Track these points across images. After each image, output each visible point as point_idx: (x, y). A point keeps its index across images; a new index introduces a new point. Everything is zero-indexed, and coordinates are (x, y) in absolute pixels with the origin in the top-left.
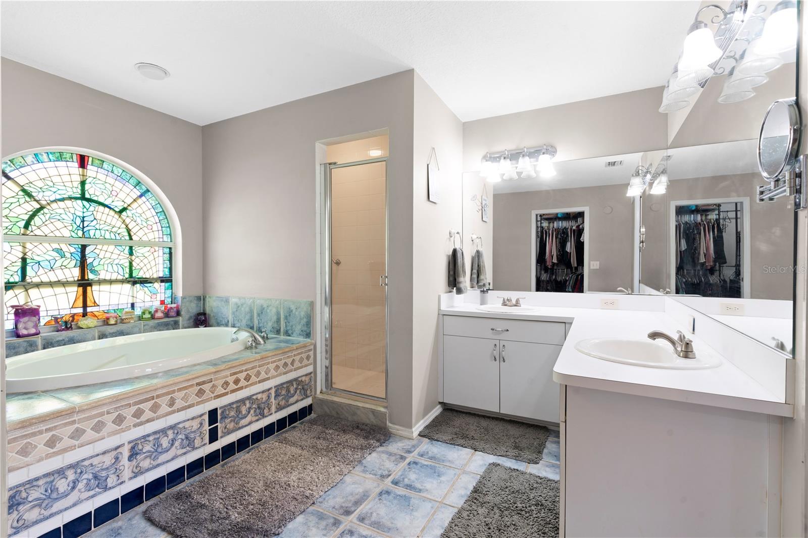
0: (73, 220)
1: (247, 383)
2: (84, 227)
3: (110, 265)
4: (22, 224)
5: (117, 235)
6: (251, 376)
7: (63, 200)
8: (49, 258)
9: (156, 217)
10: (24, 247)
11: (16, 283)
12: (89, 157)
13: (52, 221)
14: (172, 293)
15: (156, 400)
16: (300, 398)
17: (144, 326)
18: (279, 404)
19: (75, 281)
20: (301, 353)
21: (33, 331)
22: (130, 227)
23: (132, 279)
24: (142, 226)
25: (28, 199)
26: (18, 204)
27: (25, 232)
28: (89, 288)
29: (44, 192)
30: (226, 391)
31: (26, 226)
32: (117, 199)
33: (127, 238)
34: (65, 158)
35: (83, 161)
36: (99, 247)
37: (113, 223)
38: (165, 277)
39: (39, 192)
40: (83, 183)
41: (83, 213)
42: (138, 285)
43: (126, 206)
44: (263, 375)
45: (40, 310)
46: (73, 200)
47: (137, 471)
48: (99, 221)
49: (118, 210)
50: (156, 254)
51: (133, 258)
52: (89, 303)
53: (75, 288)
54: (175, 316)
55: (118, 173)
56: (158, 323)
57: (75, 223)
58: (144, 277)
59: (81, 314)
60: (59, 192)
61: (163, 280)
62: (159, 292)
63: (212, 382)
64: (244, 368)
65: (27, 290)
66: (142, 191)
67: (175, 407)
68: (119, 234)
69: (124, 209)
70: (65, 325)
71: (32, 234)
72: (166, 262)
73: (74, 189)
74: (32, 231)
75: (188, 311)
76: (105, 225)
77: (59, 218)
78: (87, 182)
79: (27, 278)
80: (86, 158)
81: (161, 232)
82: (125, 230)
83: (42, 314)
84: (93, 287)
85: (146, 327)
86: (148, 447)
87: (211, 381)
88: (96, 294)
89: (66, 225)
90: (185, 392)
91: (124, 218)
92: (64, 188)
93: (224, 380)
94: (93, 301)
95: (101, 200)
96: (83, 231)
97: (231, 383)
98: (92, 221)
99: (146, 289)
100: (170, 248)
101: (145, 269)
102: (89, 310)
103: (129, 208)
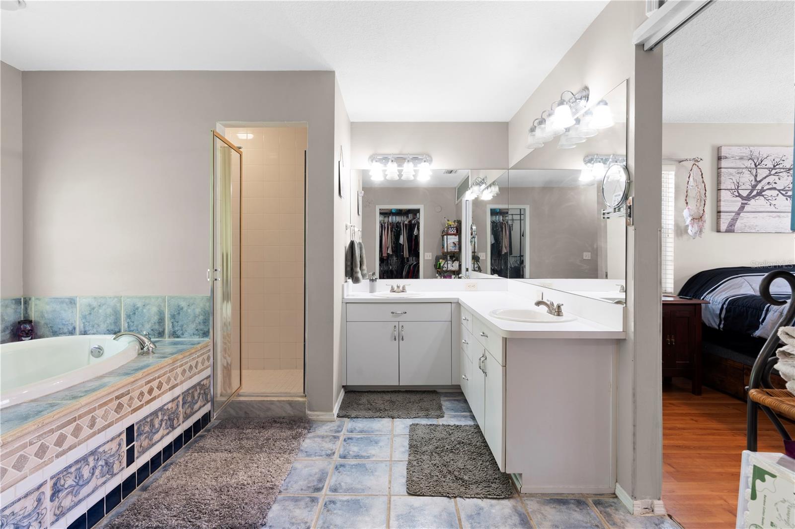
1: (160, 392)
6: (163, 384)
15: (78, 422)
16: (202, 405)
18: (185, 413)
20: (203, 354)
30: (142, 403)
44: (173, 382)
47: (58, 513)
64: (157, 375)
67: (96, 428)
75: (3, 320)
86: (70, 482)
87: (129, 392)
90: (105, 408)
93: (140, 390)
97: (146, 394)
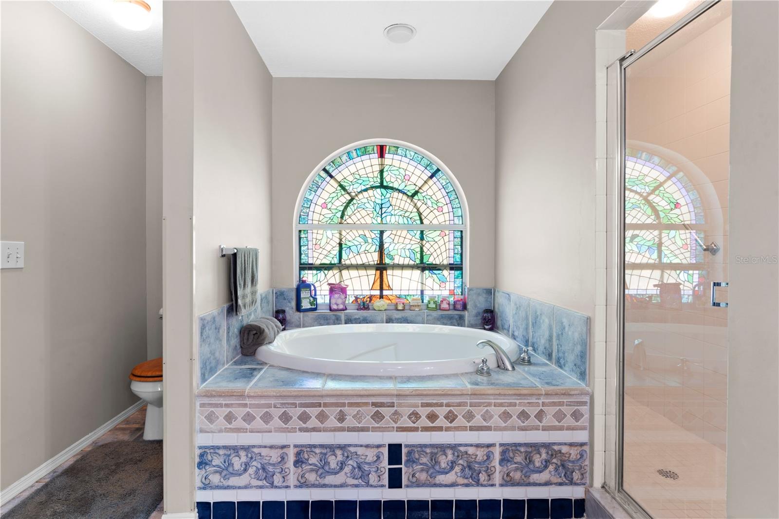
0: (373, 208)
1: (450, 425)
2: (382, 214)
3: (403, 250)
4: (339, 214)
5: (409, 219)
6: (457, 416)
7: (366, 190)
8: (356, 243)
9: (447, 198)
10: (341, 234)
11: (335, 264)
12: (386, 146)
13: (359, 210)
14: (462, 282)
15: (324, 409)
17: (427, 316)
18: (508, 475)
19: (375, 265)
20: (561, 404)
21: (341, 307)
22: (421, 210)
23: (422, 265)
24: (432, 209)
25: (343, 192)
26: (337, 198)
27: (341, 221)
28: (384, 272)
29: (353, 185)
30: (415, 425)
31: (342, 217)
32: (409, 183)
33: (419, 222)
34: (369, 151)
35: (381, 151)
36: (394, 232)
37: (406, 208)
38: (456, 264)
39: (350, 185)
40: (382, 172)
41: (382, 200)
42: (427, 272)
43: (417, 189)
44: (478, 420)
45: (347, 289)
46: (374, 189)
47: (302, 481)
48: (394, 206)
49: (410, 194)
50: (446, 238)
51: (424, 242)
52: (385, 287)
53: (373, 272)
54: (461, 309)
55: (411, 156)
56: (442, 315)
57: (375, 210)
58: (434, 263)
59: (379, 296)
60: (364, 183)
61: (452, 267)
62: (448, 281)
63: (394, 407)
64: (445, 402)
65: (340, 271)
66: (433, 171)
67: (345, 424)
68: (411, 218)
69: (416, 193)
70: (364, 305)
71: (345, 222)
72: (457, 247)
73: (375, 178)
74: (345, 220)
75: (476, 306)
76: (399, 211)
77: (364, 207)
78: (385, 170)
79: (343, 260)
80: (384, 147)
81: (451, 214)
82: (417, 214)
83: (348, 293)
84: (388, 271)
85: (430, 318)
86: (314, 460)
87: (392, 405)
88: (390, 278)
89: (369, 212)
90: (358, 409)
91: (416, 201)
92: (367, 179)
93: (413, 409)
94: (388, 285)
95: (396, 185)
96: (381, 217)
97: (423, 417)
98: (388, 207)
99: (434, 276)
100: (462, 231)
101: (435, 255)
102: (385, 293)
103: (421, 191)
